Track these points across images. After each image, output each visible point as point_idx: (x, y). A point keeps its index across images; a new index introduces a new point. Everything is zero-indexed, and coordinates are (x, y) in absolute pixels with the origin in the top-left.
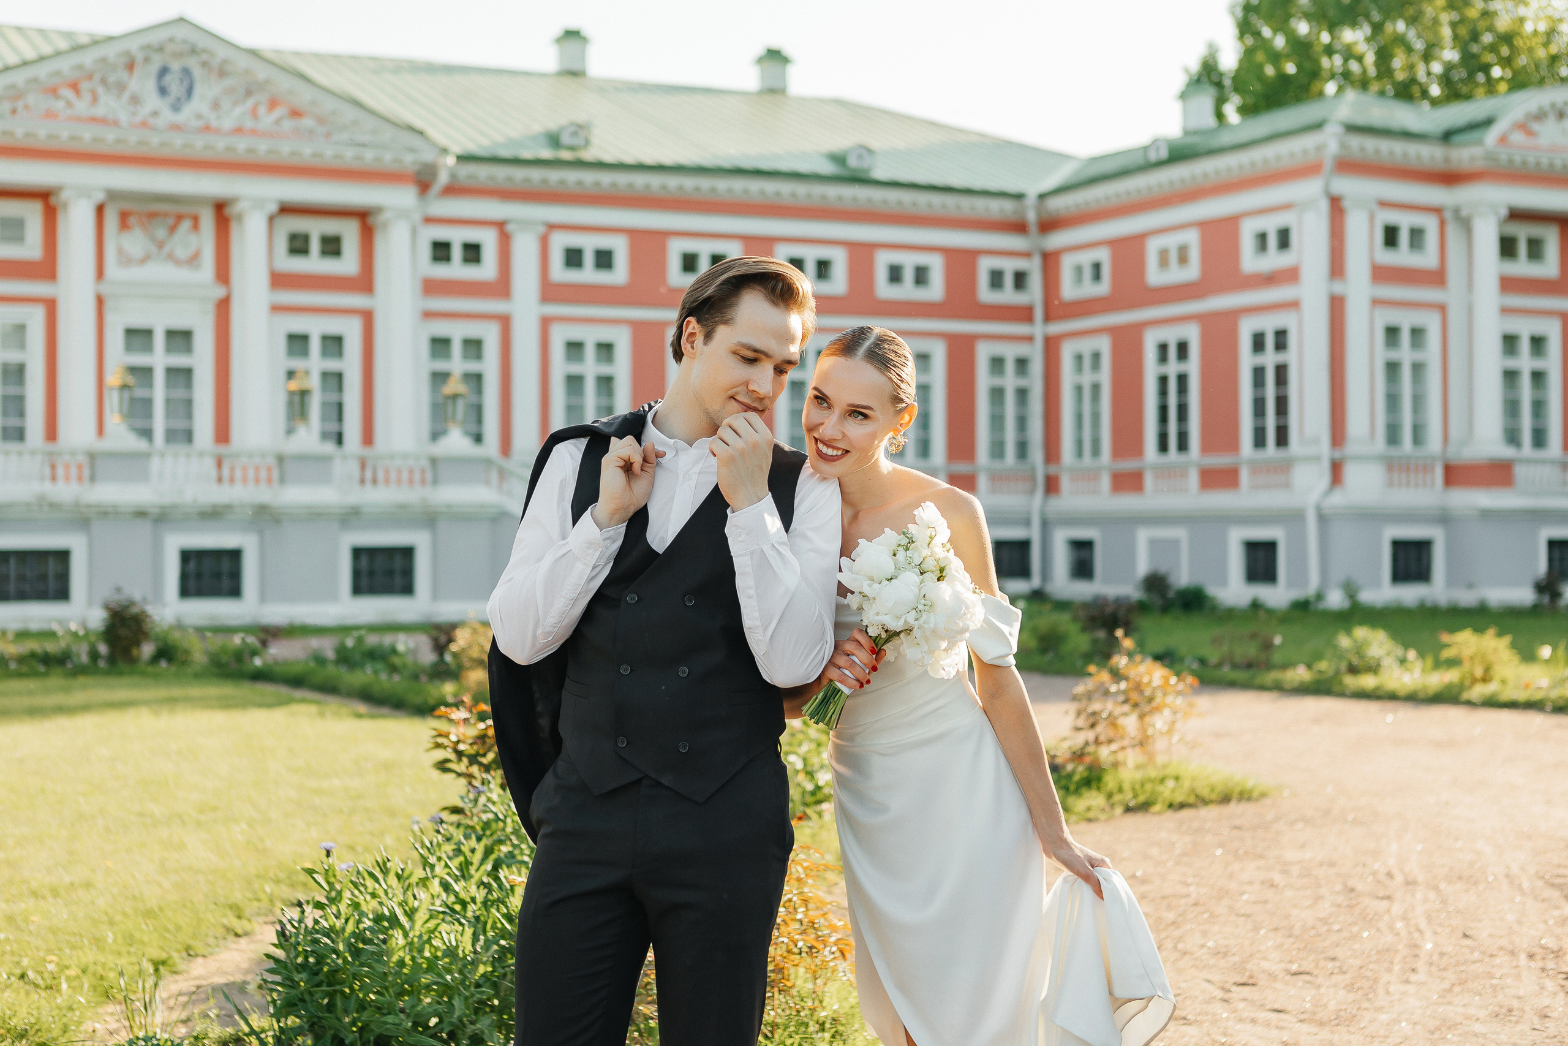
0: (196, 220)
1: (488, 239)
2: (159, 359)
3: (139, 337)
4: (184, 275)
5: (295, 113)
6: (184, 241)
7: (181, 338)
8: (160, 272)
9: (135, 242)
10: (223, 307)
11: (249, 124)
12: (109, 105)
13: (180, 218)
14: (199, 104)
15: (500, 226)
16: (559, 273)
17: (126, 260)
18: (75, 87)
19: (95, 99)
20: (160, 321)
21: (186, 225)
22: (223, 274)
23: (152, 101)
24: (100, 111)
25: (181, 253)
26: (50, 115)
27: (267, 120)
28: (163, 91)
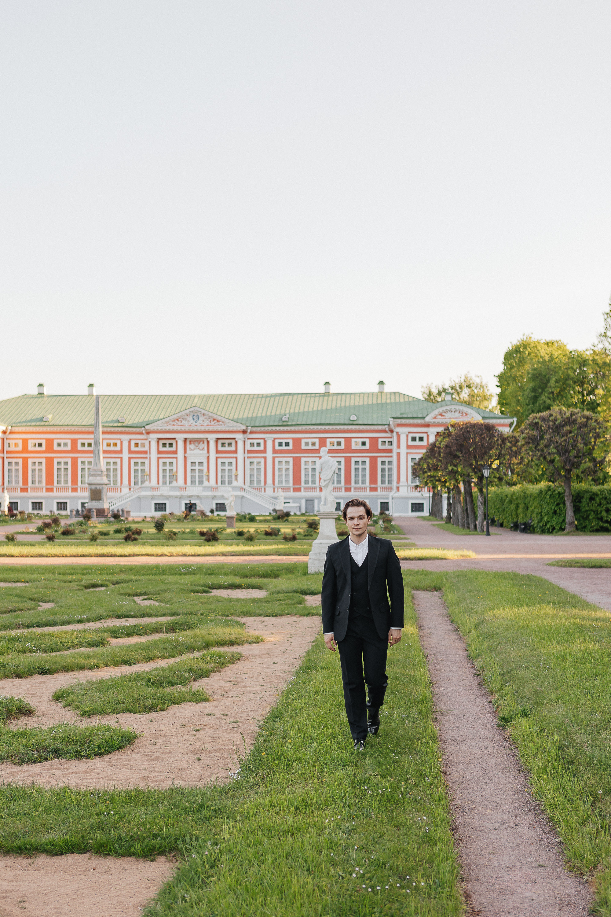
0: (203, 441)
1: (262, 442)
2: (197, 468)
3: (193, 464)
4: (201, 452)
5: (218, 421)
6: (201, 445)
7: (201, 464)
8: (197, 451)
9: (192, 446)
10: (208, 457)
11: (209, 424)
12: (184, 422)
13: (200, 441)
14: (200, 421)
15: (264, 439)
16: (277, 447)
17: (191, 449)
18: (178, 420)
19: (181, 422)
20: (197, 461)
21: (202, 442)
22: (208, 452)
23: (192, 421)
24: (182, 424)
25: (201, 448)
26: (174, 425)
27: (213, 423)
28: (194, 419)
